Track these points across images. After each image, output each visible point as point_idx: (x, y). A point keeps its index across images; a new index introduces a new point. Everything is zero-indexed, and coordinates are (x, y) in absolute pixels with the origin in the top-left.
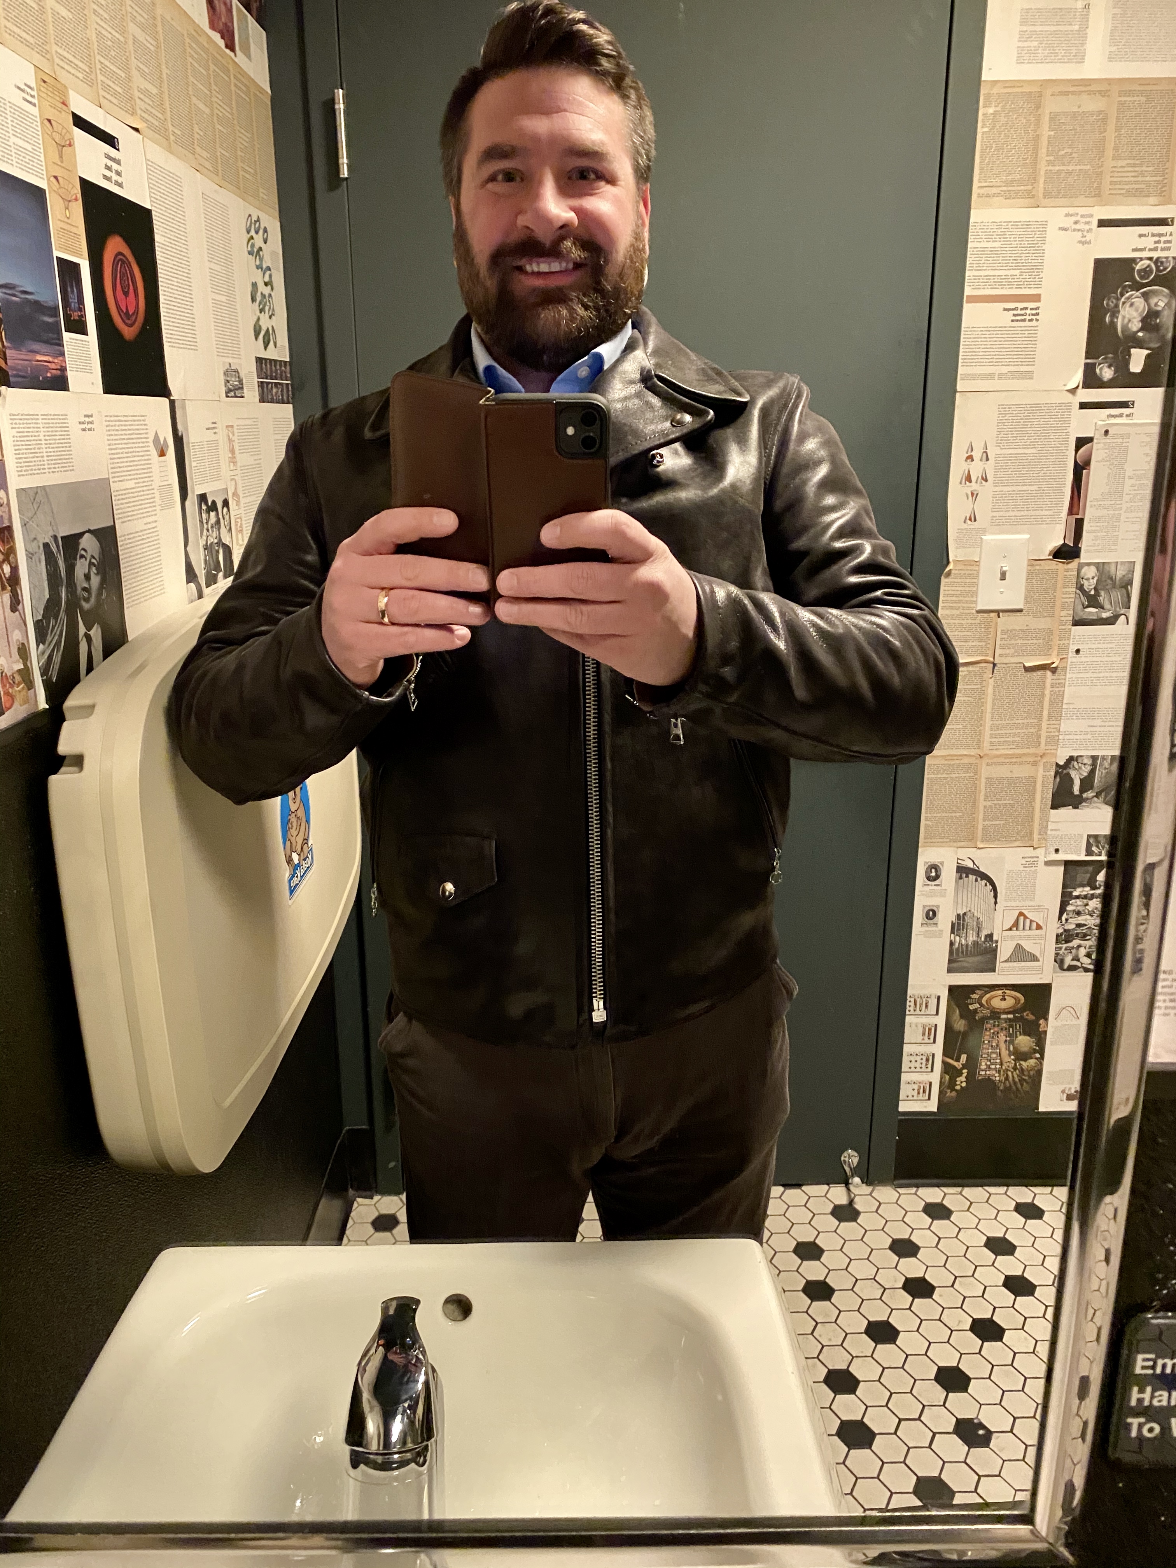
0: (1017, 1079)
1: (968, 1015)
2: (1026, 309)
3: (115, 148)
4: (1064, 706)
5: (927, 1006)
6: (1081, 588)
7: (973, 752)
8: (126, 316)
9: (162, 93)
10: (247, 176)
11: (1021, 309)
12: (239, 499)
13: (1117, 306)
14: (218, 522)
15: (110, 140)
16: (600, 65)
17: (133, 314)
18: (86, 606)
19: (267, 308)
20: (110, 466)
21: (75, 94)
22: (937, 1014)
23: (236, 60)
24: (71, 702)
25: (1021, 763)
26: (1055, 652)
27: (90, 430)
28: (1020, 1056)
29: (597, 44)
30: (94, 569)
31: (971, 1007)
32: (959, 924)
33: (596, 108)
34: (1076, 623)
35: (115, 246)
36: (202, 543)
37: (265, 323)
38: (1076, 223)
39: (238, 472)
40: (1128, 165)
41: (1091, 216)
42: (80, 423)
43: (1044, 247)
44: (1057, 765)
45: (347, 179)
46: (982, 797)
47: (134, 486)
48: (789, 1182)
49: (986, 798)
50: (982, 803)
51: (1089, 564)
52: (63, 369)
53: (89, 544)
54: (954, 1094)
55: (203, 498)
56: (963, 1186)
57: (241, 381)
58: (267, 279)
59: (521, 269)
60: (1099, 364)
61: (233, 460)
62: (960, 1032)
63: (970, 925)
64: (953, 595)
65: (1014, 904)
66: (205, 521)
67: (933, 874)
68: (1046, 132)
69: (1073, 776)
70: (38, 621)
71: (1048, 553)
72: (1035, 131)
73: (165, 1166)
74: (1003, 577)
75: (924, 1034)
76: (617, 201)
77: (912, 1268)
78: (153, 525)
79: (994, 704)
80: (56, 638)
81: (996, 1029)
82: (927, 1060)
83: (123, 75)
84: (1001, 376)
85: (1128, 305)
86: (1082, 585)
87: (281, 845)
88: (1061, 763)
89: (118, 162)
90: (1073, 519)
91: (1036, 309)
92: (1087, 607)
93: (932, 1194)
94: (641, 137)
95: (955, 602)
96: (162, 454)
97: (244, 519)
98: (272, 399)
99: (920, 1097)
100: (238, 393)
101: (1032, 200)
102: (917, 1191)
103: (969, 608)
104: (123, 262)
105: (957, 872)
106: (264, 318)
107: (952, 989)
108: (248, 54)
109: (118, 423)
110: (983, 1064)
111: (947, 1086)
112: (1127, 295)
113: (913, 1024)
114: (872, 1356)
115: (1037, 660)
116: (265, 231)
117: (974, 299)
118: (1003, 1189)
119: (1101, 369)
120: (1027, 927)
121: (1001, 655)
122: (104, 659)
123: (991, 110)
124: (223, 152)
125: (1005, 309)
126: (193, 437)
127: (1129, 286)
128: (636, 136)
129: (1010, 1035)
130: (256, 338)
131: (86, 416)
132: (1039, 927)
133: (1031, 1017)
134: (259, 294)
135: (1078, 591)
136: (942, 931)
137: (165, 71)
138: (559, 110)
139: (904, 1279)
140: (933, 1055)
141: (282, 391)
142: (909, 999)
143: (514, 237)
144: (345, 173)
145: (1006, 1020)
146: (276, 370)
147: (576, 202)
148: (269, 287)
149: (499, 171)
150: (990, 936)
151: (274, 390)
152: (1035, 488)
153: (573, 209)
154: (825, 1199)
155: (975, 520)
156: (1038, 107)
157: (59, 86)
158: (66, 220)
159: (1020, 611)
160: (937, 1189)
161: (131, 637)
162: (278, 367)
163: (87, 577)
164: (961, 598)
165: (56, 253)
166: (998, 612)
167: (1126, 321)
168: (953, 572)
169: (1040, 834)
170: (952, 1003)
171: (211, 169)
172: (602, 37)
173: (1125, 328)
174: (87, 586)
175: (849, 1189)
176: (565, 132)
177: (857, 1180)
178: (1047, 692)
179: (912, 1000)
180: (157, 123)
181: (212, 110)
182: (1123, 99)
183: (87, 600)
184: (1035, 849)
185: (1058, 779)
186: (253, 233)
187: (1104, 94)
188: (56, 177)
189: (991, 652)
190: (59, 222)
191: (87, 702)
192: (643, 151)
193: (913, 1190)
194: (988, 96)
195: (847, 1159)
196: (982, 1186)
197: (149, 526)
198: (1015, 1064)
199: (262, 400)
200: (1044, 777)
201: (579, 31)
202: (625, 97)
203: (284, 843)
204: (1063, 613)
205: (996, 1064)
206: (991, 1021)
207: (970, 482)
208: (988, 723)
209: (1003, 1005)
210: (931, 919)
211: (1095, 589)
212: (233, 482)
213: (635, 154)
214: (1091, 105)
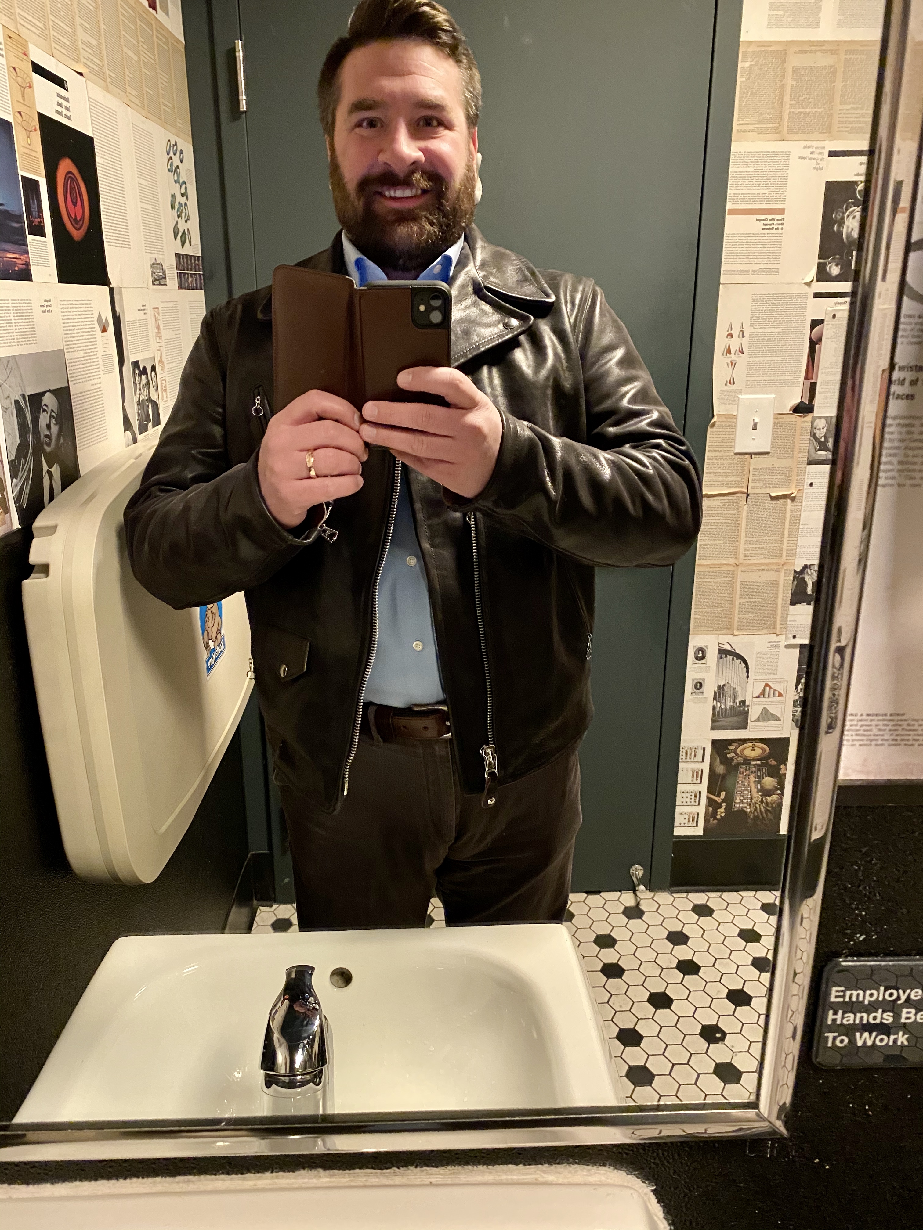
0: (763, 810)
1: (726, 761)
2: (773, 220)
3: (64, 89)
4: (801, 527)
5: (695, 756)
6: (814, 436)
7: (731, 562)
8: (75, 222)
9: (100, 44)
10: (167, 109)
11: (770, 220)
12: (163, 365)
13: (843, 218)
14: (148, 383)
15: (60, 82)
16: (440, 38)
17: (80, 220)
18: (48, 449)
19: (183, 215)
20: (64, 340)
21: (34, 47)
22: (703, 761)
23: (156, 16)
24: (39, 523)
25: (768, 570)
26: (794, 485)
27: (48, 311)
28: (766, 793)
29: (438, 22)
30: (53, 421)
31: (729, 756)
32: (719, 693)
33: (438, 71)
34: (810, 463)
35: (66, 166)
36: (136, 399)
37: (182, 227)
38: (812, 153)
39: (163, 344)
40: (852, 109)
41: (824, 148)
42: (41, 306)
43: (788, 172)
44: (795, 571)
45: (245, 112)
46: (738, 596)
47: (83, 355)
48: (591, 890)
49: (741, 597)
50: (737, 601)
51: (820, 418)
52: (28, 264)
53: (49, 400)
54: (715, 822)
55: (136, 364)
56: (722, 891)
57: (164, 273)
58: (183, 191)
59: (382, 194)
60: (829, 263)
61: (159, 335)
62: (720, 775)
63: (729, 693)
64: (716, 441)
65: (761, 677)
66: (137, 382)
67: (700, 655)
68: (789, 82)
69: (807, 580)
70: (12, 461)
71: (789, 408)
72: (781, 81)
73: (116, 878)
74: (755, 428)
75: (693, 776)
76: (454, 143)
77: (683, 953)
78: (98, 386)
79: (747, 525)
80: (26, 474)
81: (747, 772)
82: (696, 796)
83: (70, 30)
84: (754, 272)
85: (851, 217)
86: (815, 434)
87: (201, 635)
88: (798, 570)
89: (67, 100)
90: (808, 383)
91: (781, 220)
92: (819, 450)
93: (699, 898)
94: (471, 92)
95: (717, 446)
96: (104, 330)
97: (167, 381)
98: (188, 286)
99: (690, 824)
100: (162, 282)
101: (778, 135)
102: (687, 895)
103: (728, 451)
104: (72, 179)
105: (719, 653)
106: (181, 222)
107: (714, 742)
108: (166, 12)
109: (70, 306)
110: (738, 798)
111: (710, 815)
112: (851, 210)
113: (685, 769)
114: (652, 1018)
115: (782, 491)
116: (181, 153)
117: (734, 212)
118: (752, 894)
119: (830, 268)
120: (772, 694)
121: (753, 488)
122: (62, 491)
123: (747, 64)
124: (148, 90)
125: (757, 220)
126: (128, 317)
127: (853, 203)
128: (467, 92)
129: (759, 777)
130: (175, 239)
131: (46, 301)
132: (780, 695)
133: (774, 763)
134: (177, 203)
135: (812, 438)
136: (706, 698)
137: (103, 26)
138: (410, 73)
139: (677, 961)
140: (700, 793)
141: (196, 280)
142: (681, 750)
143: (377, 170)
144: (244, 107)
145: (755, 766)
146: (191, 263)
147: (423, 144)
148: (185, 197)
149: (364, 120)
150: (743, 702)
151: (190, 279)
152: (780, 358)
153: (421, 150)
154: (617, 902)
155: (734, 383)
156: (784, 61)
157: (20, 39)
158: (28, 146)
159: (768, 453)
160: (703, 894)
161: (83, 471)
162: (193, 261)
163: (49, 426)
164: (722, 444)
165: (21, 173)
166: (751, 454)
167: (850, 230)
168: (717, 423)
169: (781, 624)
170: (715, 753)
171: (140, 104)
172: (441, 17)
173: (849, 236)
174: (48, 433)
175: (636, 895)
176: (414, 90)
177: (642, 887)
178: (788, 516)
179: (684, 751)
180: (96, 69)
181: (139, 58)
182: (848, 57)
183: (49, 445)
184: (777, 635)
185: (795, 582)
186: (171, 154)
187: (833, 52)
188: (20, 113)
189: (745, 485)
190: (22, 148)
191: (51, 523)
192: (473, 104)
193: (685, 895)
194: (745, 53)
195: (634, 872)
196: (737, 891)
197: (95, 387)
198: (762, 799)
199: (180, 287)
200: (785, 580)
201: (424, 13)
202: (458, 61)
203: (203, 633)
204: (800, 455)
205: (747, 799)
206: (744, 767)
207: (730, 354)
208: (743, 540)
209: (753, 754)
210: (699, 689)
211: (825, 436)
212: (159, 352)
213: (467, 105)
214: (823, 61)
